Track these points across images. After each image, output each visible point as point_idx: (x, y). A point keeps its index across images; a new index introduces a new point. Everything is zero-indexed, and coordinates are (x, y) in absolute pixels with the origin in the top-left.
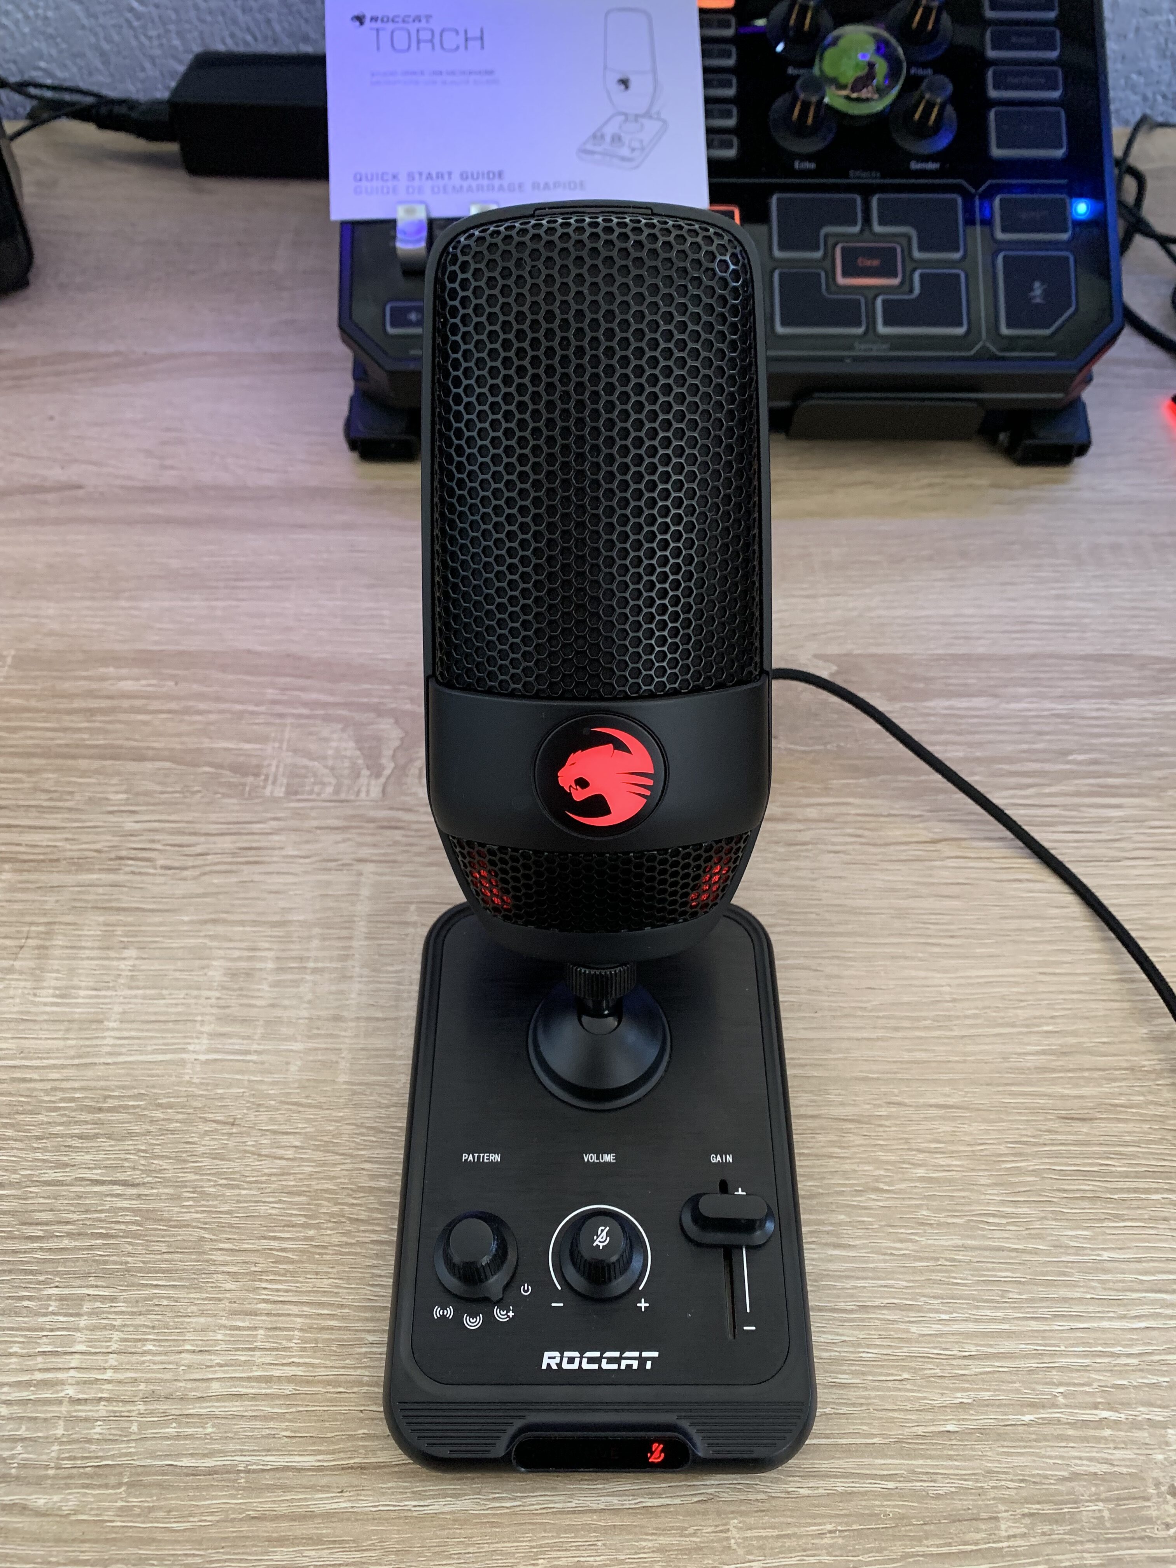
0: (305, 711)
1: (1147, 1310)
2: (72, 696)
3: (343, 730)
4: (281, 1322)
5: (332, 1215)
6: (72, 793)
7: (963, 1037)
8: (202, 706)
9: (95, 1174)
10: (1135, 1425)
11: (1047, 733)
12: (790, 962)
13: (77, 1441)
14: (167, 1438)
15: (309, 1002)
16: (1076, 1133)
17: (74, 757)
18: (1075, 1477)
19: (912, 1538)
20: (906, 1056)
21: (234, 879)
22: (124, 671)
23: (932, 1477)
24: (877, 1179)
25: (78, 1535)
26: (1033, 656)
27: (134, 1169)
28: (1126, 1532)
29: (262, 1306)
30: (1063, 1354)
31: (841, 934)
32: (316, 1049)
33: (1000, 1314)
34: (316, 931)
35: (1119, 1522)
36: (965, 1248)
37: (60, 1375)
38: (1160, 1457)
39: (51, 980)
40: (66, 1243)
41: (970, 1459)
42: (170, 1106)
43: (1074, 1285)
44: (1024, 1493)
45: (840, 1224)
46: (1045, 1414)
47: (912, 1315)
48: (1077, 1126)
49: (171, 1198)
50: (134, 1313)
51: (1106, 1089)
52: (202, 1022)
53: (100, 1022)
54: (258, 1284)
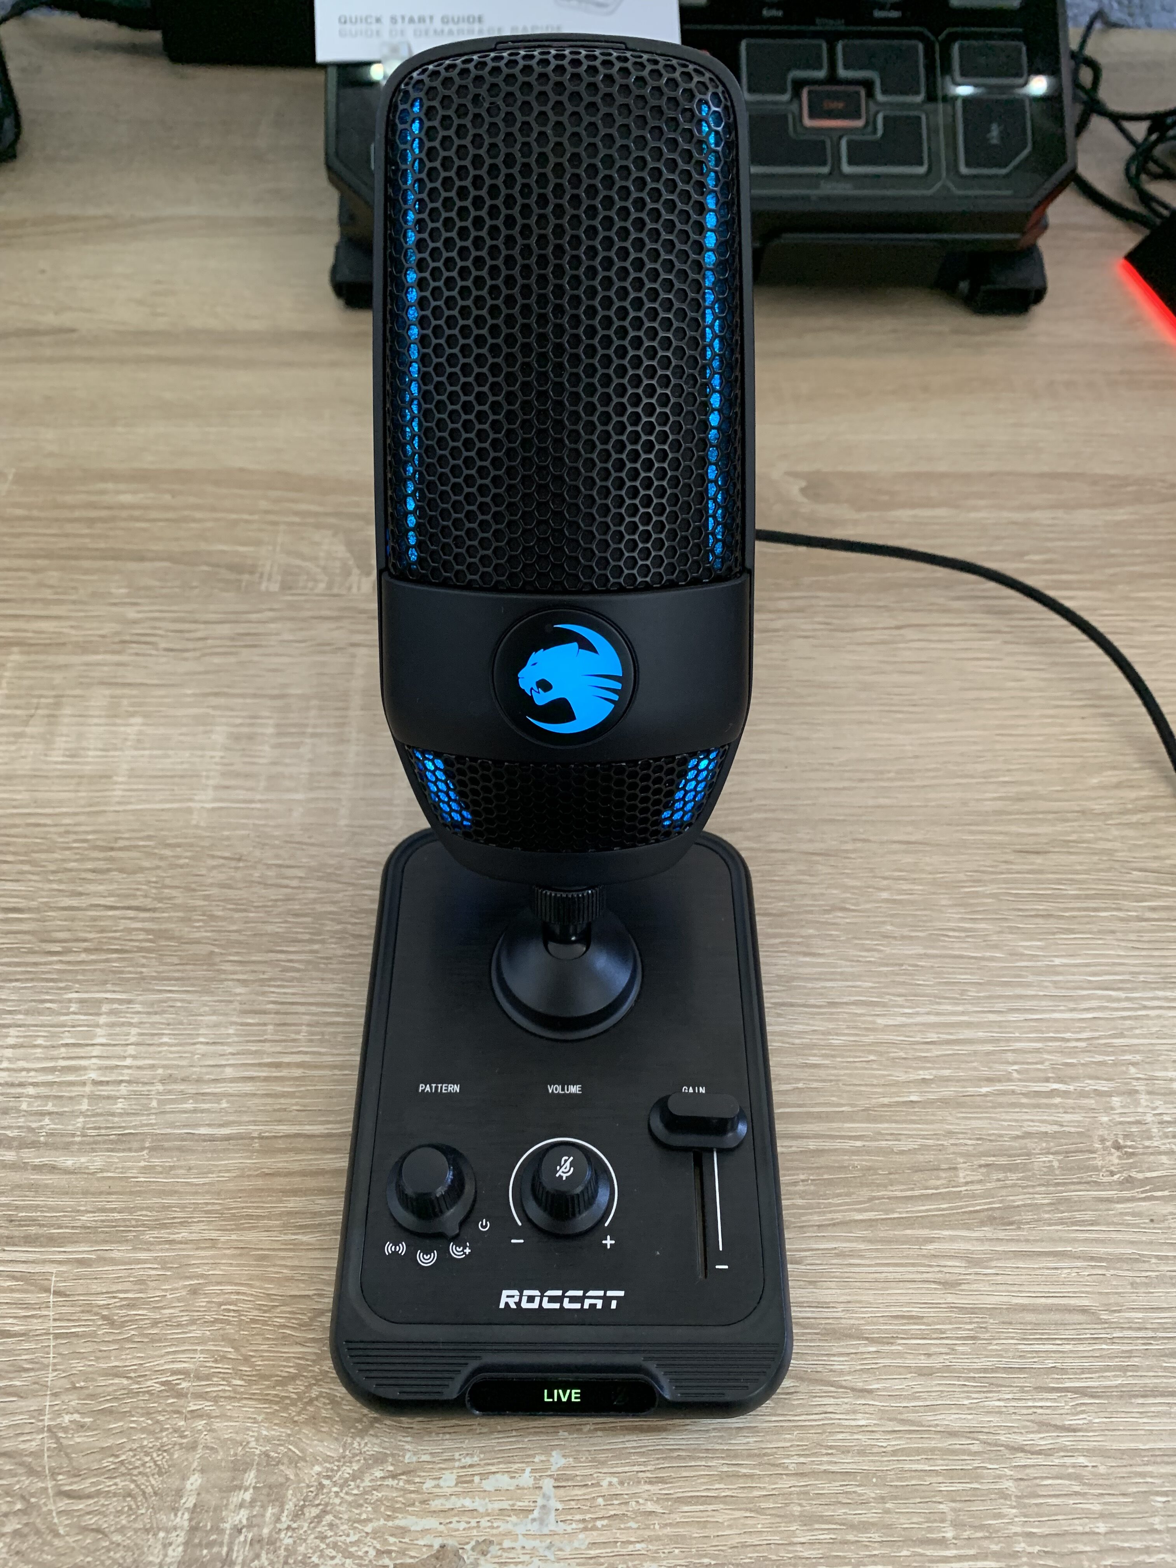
0: (297, 519)
1: (1094, 1004)
2: (72, 507)
3: (334, 536)
4: (289, 1019)
5: (336, 932)
6: (75, 588)
7: (924, 786)
8: (198, 515)
9: (110, 901)
10: (1083, 1094)
11: (1005, 538)
12: (763, 727)
13: (101, 1115)
14: (185, 1112)
15: (310, 760)
16: (1029, 864)
17: (76, 558)
18: (1028, 1135)
19: (878, 1185)
20: (871, 802)
21: (232, 659)
22: (122, 487)
23: (897, 1137)
24: (844, 901)
25: (105, 1189)
27: (146, 896)
28: (1074, 1178)
29: (271, 1006)
30: (1017, 1040)
31: (810, 704)
32: (317, 799)
33: (960, 1008)
34: (314, 702)
35: (1065, 1169)
36: (927, 956)
37: (83, 1063)
38: (1105, 1119)
39: (61, 743)
40: (83, 956)
41: (932, 1122)
42: (179, 845)
43: (1028, 985)
44: (981, 1149)
45: (810, 936)
46: (999, 1087)
47: (878, 1010)
48: (1032, 858)
49: (182, 920)
50: (149, 1013)
51: (1060, 827)
52: (208, 777)
53: (109, 777)
54: (267, 989)
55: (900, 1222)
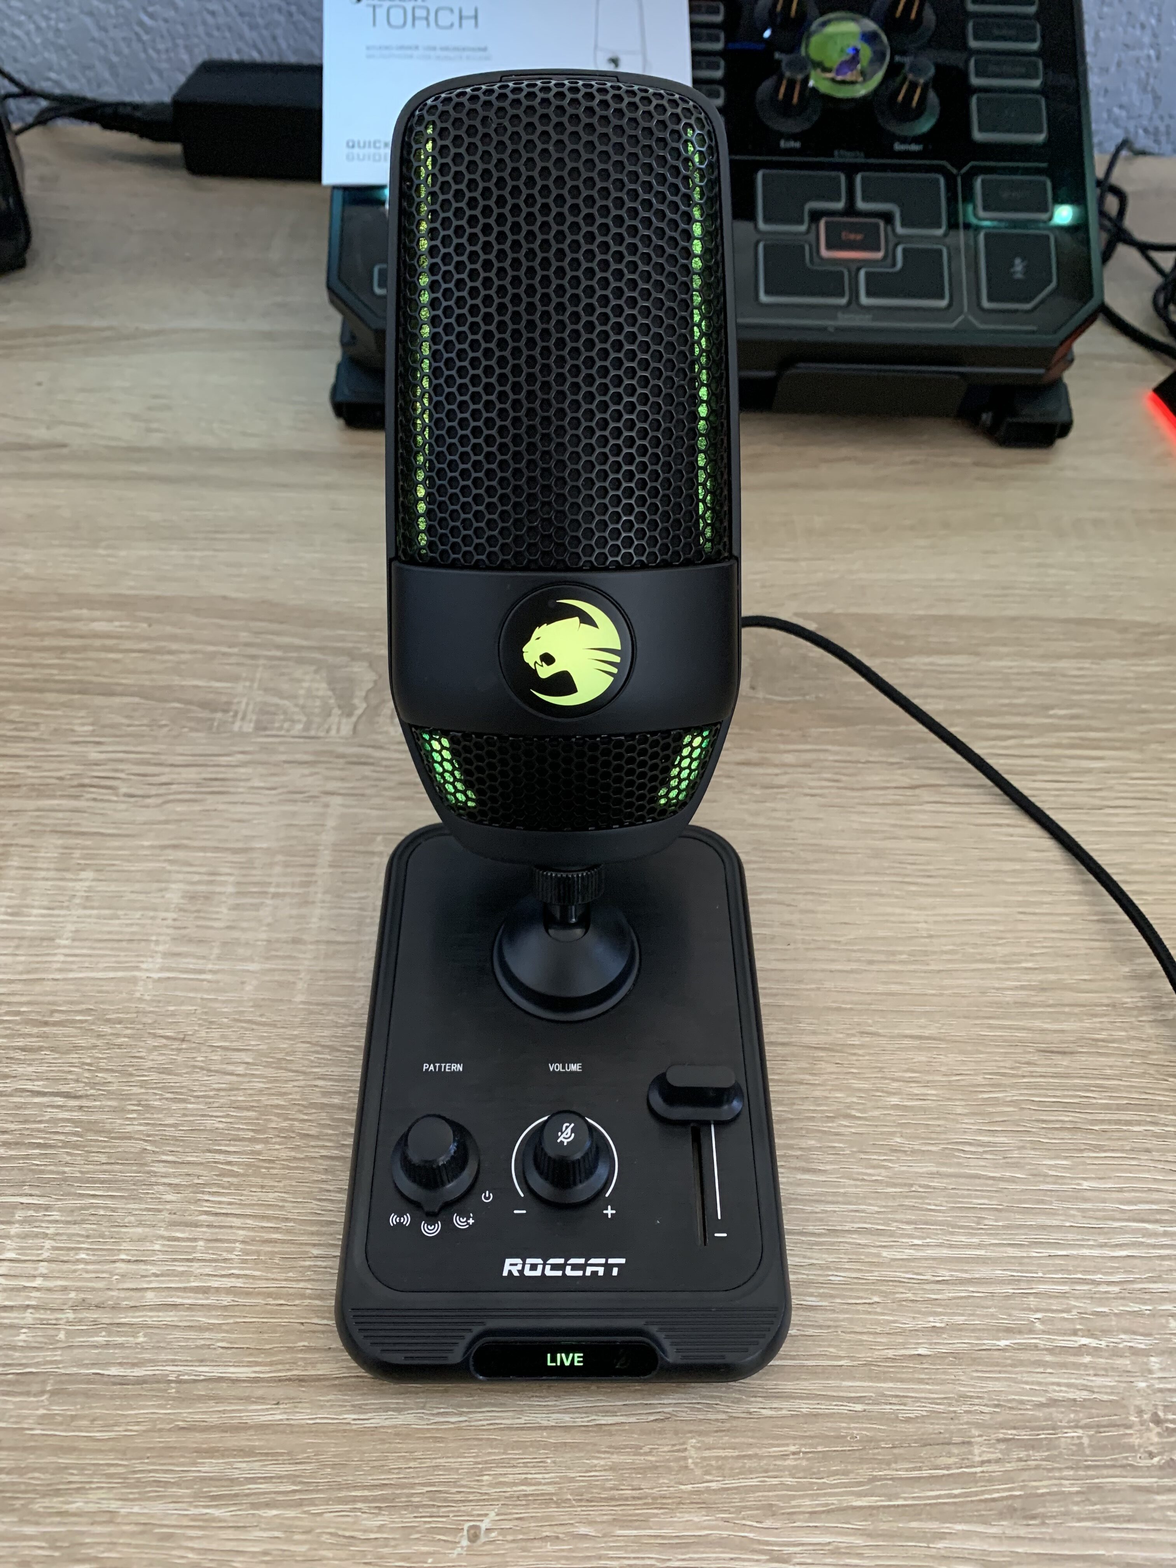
0: (279, 653)
1: (1127, 1238)
2: (43, 635)
3: (316, 672)
4: (222, 1234)
5: (282, 1130)
6: (37, 724)
7: (939, 971)
8: (174, 646)
9: (38, 1086)
10: (1116, 1352)
11: (1028, 689)
12: (764, 897)
14: (96, 1347)
15: (269, 925)
16: (1056, 1066)
17: (41, 691)
18: (1053, 1402)
19: (881, 1462)
20: (881, 988)
21: (197, 807)
22: (97, 613)
23: (902, 1399)
24: (849, 1106)
26: (1014, 619)
27: (77, 1081)
28: (1107, 1460)
29: (203, 1217)
30: (1041, 1281)
31: (816, 872)
32: (274, 970)
33: (975, 1240)
34: (279, 858)
35: (1099, 1448)
36: (940, 1175)
38: (1143, 1385)
41: (943, 1382)
42: (119, 1021)
43: (1052, 1213)
44: (999, 1419)
45: (809, 1149)
46: (1019, 1340)
47: (884, 1240)
48: (1058, 1059)
49: (114, 1110)
50: (68, 1222)
51: (1087, 1024)
52: (157, 942)
53: (52, 939)
54: (200, 1196)
55: (906, 1512)
